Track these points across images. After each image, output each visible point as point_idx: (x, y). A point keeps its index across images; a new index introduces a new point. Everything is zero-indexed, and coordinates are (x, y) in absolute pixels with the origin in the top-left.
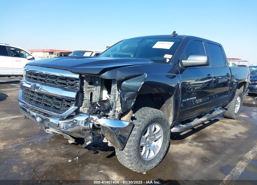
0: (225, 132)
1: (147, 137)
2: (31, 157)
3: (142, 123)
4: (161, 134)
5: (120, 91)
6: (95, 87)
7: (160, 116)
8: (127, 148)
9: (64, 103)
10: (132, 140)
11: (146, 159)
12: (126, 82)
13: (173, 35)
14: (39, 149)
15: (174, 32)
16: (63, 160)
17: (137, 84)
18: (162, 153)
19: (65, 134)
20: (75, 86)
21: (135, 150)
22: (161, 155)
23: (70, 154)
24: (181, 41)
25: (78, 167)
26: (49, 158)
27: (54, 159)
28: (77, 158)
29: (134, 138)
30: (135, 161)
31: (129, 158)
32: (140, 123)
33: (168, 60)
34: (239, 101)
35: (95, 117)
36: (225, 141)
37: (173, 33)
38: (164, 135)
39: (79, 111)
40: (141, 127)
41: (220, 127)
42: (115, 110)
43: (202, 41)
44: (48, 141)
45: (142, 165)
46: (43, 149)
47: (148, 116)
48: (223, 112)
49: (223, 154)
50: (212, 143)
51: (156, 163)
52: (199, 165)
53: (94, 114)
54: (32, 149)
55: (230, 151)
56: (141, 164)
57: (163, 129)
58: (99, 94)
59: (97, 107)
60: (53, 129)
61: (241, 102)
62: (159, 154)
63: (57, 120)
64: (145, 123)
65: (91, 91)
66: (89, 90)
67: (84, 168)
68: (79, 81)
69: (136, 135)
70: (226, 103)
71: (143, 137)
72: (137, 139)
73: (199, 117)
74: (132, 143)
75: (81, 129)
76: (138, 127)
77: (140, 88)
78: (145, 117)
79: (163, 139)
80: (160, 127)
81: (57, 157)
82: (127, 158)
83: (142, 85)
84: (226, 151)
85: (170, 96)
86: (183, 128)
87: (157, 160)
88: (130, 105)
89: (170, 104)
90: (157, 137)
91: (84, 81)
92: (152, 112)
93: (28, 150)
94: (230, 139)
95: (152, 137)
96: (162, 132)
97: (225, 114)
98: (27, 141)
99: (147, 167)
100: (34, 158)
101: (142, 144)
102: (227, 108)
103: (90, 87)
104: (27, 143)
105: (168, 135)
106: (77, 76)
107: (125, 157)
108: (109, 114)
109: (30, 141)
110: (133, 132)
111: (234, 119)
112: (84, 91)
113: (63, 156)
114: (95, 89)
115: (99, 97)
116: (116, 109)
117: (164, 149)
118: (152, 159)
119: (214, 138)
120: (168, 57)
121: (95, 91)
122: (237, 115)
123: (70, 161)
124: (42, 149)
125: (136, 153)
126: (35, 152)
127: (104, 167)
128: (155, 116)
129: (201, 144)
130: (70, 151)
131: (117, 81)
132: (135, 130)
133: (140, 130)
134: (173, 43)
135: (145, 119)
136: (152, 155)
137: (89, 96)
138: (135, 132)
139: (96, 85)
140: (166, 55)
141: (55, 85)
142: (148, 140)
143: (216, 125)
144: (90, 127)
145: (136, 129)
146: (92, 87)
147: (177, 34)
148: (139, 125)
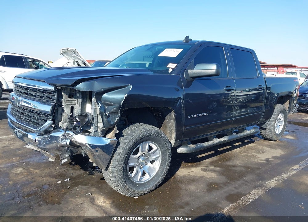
0: (256, 156)
1: (139, 157)
2: (20, 177)
3: (129, 140)
4: (159, 154)
5: (100, 104)
6: (77, 100)
7: (155, 134)
8: (111, 169)
9: (42, 118)
10: (116, 159)
11: (137, 182)
12: (107, 95)
13: (186, 40)
14: (31, 169)
15: (188, 37)
16: (52, 181)
17: (119, 96)
18: (159, 176)
19: (44, 151)
20: (52, 99)
21: (120, 170)
22: (159, 178)
23: (63, 175)
24: (191, 48)
25: (66, 188)
26: (39, 178)
27: (44, 180)
28: (69, 179)
29: (118, 157)
30: (120, 183)
31: (114, 180)
32: (127, 141)
33: (170, 70)
34: (283, 119)
35: (71, 133)
36: (250, 165)
37: (185, 39)
38: (162, 155)
39: (59, 126)
40: (127, 145)
41: (251, 150)
42: (96, 126)
43: (222, 47)
44: (45, 161)
45: (132, 188)
46: (36, 169)
47: (137, 133)
48: (254, 131)
49: (239, 180)
50: (233, 168)
51: (151, 187)
52: (204, 191)
53: (71, 130)
54: (24, 169)
55: (249, 177)
56: (129, 187)
57: (160, 148)
58: (80, 108)
59: (75, 123)
60: (32, 146)
61: (285, 120)
62: (156, 177)
63: (35, 136)
64: (133, 141)
65: (71, 105)
66: (69, 103)
67: (72, 190)
68: (56, 94)
69: (120, 154)
70: (262, 121)
71: (132, 156)
72: (122, 158)
73: (219, 137)
74: (116, 163)
75: (58, 146)
76: (124, 145)
77: (123, 101)
78: (135, 134)
79: (162, 160)
80: (157, 146)
81: (47, 178)
82: (112, 179)
83: (125, 98)
84: (245, 177)
85: (171, 111)
86: (192, 149)
87: (153, 184)
88: (114, 120)
89: (171, 120)
90: (154, 157)
91: (62, 93)
92: (143, 128)
93: (20, 170)
94: (258, 164)
95: (147, 157)
96: (160, 152)
97: (264, 135)
98: (22, 160)
99: (137, 191)
100: (23, 178)
101: (131, 164)
102: (265, 127)
103: (69, 100)
104: (21, 163)
105: (168, 156)
106: (52, 88)
107: (110, 178)
108: (90, 130)
109: (25, 161)
110: (118, 151)
111: (276, 141)
112: (63, 104)
113: (55, 177)
114: (76, 102)
115: (80, 111)
116: (98, 125)
117: (162, 171)
118: (147, 182)
119: (238, 163)
120: (172, 66)
121: (76, 105)
122: (279, 136)
123: (59, 182)
124: (34, 169)
125: (121, 174)
126: (25, 173)
127: (93, 189)
128: (147, 133)
129: (218, 169)
130: (63, 173)
131: (95, 93)
132: (120, 149)
133: (126, 149)
134: (182, 50)
135: (133, 137)
136: (147, 177)
137: (69, 110)
138: (120, 150)
139: (78, 98)
140: (170, 64)
141: (35, 98)
142: (141, 160)
143: (249, 148)
144: (66, 143)
145: (121, 147)
146: (72, 100)
147: (191, 40)
148: (126, 143)
